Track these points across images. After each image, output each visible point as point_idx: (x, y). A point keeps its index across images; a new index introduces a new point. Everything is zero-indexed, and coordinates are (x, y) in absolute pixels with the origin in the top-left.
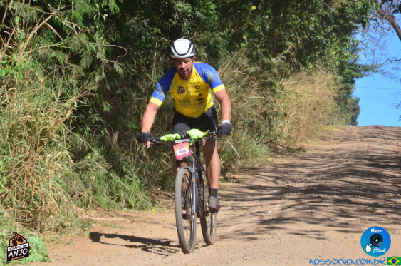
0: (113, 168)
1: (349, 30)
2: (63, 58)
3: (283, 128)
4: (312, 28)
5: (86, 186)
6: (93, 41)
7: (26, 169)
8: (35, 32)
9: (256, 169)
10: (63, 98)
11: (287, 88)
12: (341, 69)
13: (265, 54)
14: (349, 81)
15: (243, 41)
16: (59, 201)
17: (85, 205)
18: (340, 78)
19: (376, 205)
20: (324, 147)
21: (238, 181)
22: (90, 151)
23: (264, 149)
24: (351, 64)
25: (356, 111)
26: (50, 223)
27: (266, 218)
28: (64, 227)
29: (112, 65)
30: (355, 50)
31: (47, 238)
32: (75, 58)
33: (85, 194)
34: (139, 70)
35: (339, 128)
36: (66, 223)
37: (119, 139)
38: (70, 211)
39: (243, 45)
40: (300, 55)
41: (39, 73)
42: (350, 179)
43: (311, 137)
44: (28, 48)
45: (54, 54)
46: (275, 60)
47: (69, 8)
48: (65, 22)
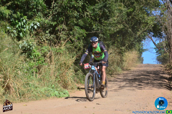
0: (84, 74)
1: (141, 41)
2: (73, 47)
3: (125, 64)
4: (132, 40)
5: (78, 79)
6: (80, 43)
7: (64, 74)
8: (66, 42)
9: (119, 74)
10: (73, 57)
11: (126, 55)
12: (139, 50)
13: (121, 47)
14: (141, 53)
15: (116, 43)
16: (72, 82)
17: (78, 83)
18: (139, 52)
19: (148, 83)
20: (135, 69)
21: (114, 77)
22: (79, 70)
23: (121, 69)
24: (142, 49)
25: (143, 60)
26: (69, 87)
27: (121, 86)
28: (73, 88)
29: (84, 49)
30: (142, 45)
31: (69, 91)
32: (76, 48)
33: (78, 80)
35: (139, 64)
36: (73, 87)
38: (75, 85)
39: (115, 44)
40: (129, 47)
41: (67, 50)
42: (142, 77)
43: (132, 66)
44: (64, 45)
45: (71, 47)
46: (123, 48)
47: (74, 36)
48: (73, 39)
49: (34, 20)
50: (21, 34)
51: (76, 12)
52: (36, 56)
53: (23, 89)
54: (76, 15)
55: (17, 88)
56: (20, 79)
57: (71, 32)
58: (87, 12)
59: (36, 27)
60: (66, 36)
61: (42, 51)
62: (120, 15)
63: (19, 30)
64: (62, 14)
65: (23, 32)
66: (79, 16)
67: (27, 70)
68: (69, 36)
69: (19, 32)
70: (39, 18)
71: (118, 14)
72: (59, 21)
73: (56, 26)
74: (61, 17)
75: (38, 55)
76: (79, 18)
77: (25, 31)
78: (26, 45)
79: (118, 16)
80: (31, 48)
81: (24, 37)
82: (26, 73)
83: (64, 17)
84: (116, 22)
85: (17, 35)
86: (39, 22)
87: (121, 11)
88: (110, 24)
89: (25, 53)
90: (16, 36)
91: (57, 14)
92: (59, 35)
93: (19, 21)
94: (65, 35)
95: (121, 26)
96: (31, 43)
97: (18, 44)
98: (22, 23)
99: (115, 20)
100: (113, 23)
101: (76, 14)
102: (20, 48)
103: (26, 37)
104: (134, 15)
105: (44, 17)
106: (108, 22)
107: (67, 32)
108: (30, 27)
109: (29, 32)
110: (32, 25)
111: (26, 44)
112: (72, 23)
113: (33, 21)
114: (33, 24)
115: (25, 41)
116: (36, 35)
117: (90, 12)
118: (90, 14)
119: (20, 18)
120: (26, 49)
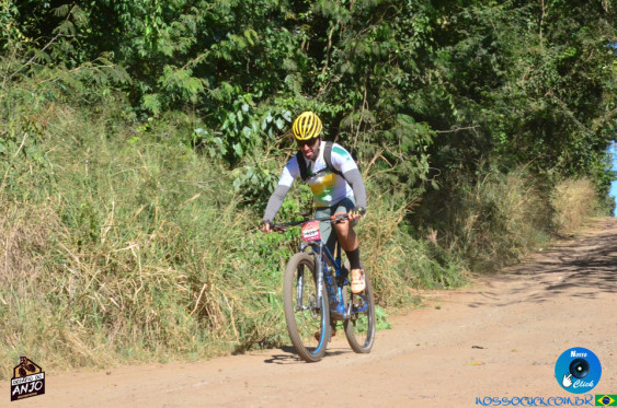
0: (435, 257)
1: (605, 146)
2: (395, 179)
3: (560, 219)
4: (577, 146)
5: (416, 272)
6: (415, 165)
7: (371, 262)
8: (373, 162)
10: (396, 208)
11: (560, 191)
12: (600, 175)
13: (544, 168)
14: (607, 184)
16: (397, 284)
17: (415, 285)
18: (599, 182)
20: (592, 232)
24: (608, 171)
25: (613, 205)
26: (389, 299)
28: (401, 302)
29: (430, 182)
30: (609, 160)
31: (390, 312)
32: (404, 179)
33: (414, 277)
34: (449, 184)
35: (601, 218)
36: (402, 300)
37: (438, 237)
38: (406, 291)
40: (568, 167)
41: (377, 190)
43: (582, 226)
44: (369, 175)
45: (388, 176)
46: (550, 172)
47: (397, 143)
48: (395, 154)
49: (272, 104)
50: (237, 148)
51: (400, 71)
52: (284, 213)
53: (249, 312)
54: (398, 79)
55: (231, 309)
56: (240, 284)
57: (387, 133)
58: (433, 67)
59: (280, 124)
60: (373, 146)
61: (303, 194)
62: (536, 72)
63: (232, 135)
64: (357, 80)
65: (243, 140)
66: (410, 81)
67: (261, 254)
68: (381, 145)
69: (232, 140)
70: (289, 96)
71: (528, 69)
72: (350, 102)
73: (340, 116)
74: (354, 89)
75: (291, 208)
76: (410, 90)
77: (248, 137)
78: (255, 180)
79: (529, 76)
80: (270, 188)
81: (244, 155)
82: (258, 263)
83: (363, 88)
84: (524, 93)
85: (224, 151)
86: (289, 108)
87: (538, 60)
88: (506, 100)
89: (253, 202)
90: (223, 156)
91: (342, 81)
92: (352, 143)
93: (231, 109)
94: (368, 144)
95: (538, 105)
96: (266, 172)
97: (231, 177)
98: (239, 114)
99: (520, 88)
100: (516, 98)
101: (398, 76)
102: (238, 189)
103: (251, 154)
104: (579, 69)
105: (303, 93)
106: (501, 95)
107: (376, 132)
108: (264, 126)
109: (259, 140)
110: (270, 119)
111: (255, 177)
112: (389, 106)
113: (271, 108)
114: (272, 115)
115: (248, 168)
116: (282, 146)
117: (443, 67)
118: (442, 74)
119: (233, 100)
120: (255, 192)
